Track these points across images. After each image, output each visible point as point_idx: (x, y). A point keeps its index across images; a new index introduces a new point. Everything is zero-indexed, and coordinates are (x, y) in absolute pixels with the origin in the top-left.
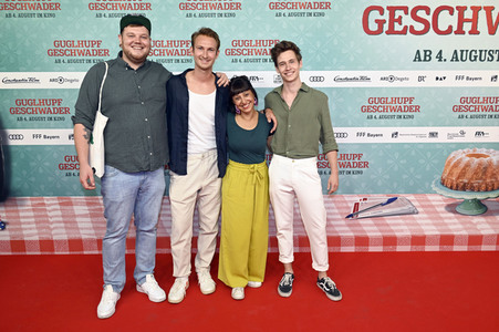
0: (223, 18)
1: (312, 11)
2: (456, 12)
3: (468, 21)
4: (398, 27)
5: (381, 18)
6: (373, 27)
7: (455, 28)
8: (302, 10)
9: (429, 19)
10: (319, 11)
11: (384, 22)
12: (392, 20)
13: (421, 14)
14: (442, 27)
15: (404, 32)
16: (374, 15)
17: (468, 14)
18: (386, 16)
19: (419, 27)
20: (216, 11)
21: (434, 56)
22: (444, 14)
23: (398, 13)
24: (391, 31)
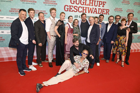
0: (32, 4)
1: (53, 5)
2: (82, 8)
3: (84, 10)
4: (71, 10)
5: (68, 8)
6: (66, 9)
7: (82, 11)
8: (51, 4)
9: (77, 9)
10: (55, 5)
11: (68, 9)
12: (70, 8)
13: (76, 8)
14: (80, 11)
15: (72, 11)
16: (66, 7)
17: (85, 9)
18: (69, 7)
19: (75, 10)
20: (30, 3)
21: (78, 17)
22: (80, 8)
23: (71, 7)
24: (70, 11)
